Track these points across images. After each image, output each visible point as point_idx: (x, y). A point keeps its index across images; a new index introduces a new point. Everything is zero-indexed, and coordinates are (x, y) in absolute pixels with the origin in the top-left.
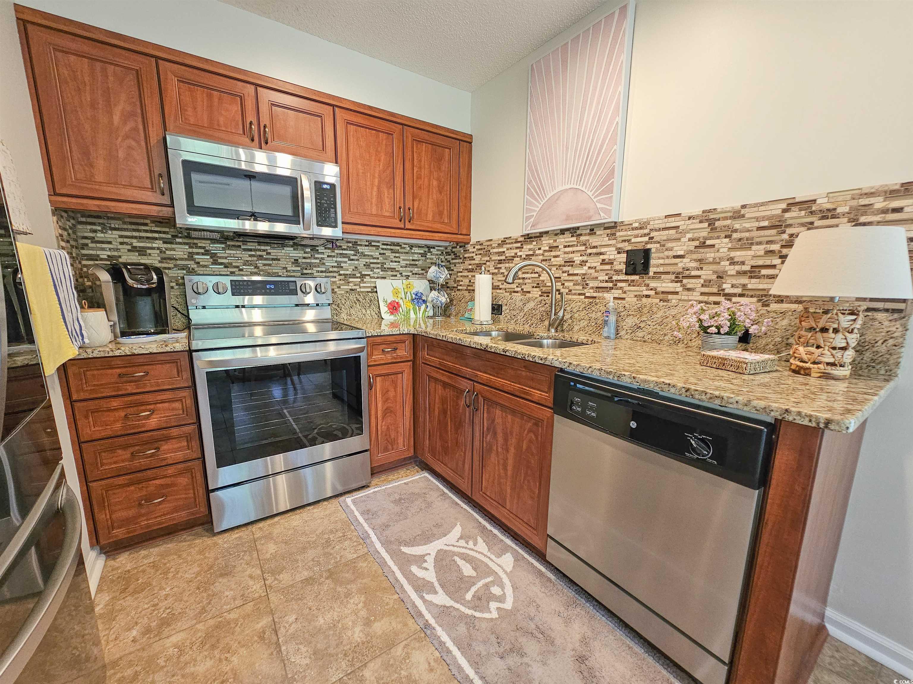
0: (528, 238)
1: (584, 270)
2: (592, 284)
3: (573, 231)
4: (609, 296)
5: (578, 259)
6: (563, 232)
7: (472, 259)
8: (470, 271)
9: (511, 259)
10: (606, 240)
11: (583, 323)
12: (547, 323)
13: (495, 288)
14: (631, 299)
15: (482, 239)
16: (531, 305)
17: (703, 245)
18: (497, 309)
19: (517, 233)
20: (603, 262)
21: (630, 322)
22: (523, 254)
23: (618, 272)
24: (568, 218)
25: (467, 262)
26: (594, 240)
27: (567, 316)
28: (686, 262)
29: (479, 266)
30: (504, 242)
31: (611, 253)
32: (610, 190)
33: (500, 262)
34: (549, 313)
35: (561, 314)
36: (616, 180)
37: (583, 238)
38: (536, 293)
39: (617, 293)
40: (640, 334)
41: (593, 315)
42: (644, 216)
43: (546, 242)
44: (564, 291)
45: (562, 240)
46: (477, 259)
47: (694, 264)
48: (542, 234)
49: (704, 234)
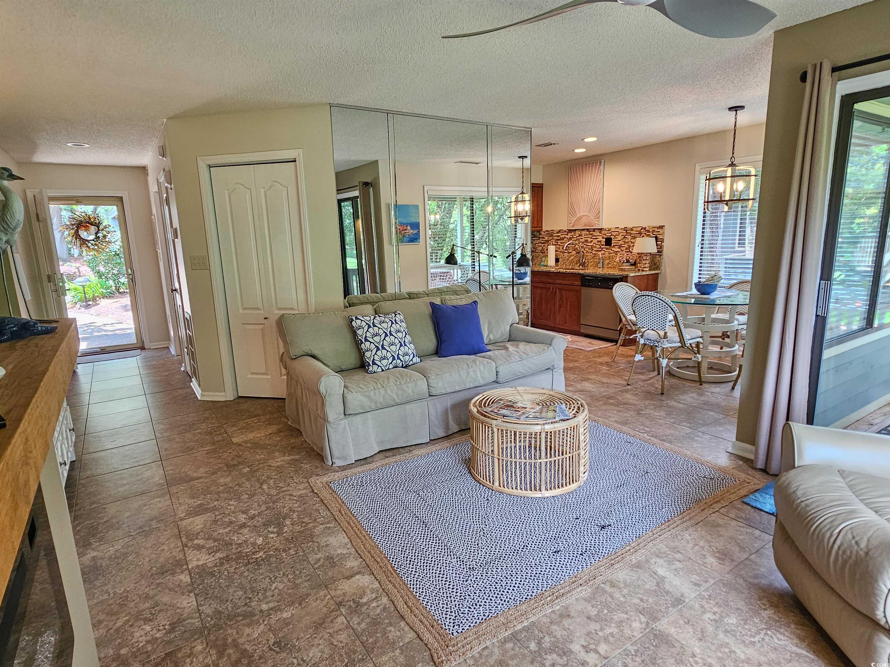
0: (570, 231)
1: (592, 244)
2: (595, 249)
3: (588, 230)
4: (600, 253)
5: (589, 240)
6: (584, 230)
7: (544, 238)
8: (542, 243)
9: (563, 239)
10: (598, 234)
11: (592, 263)
12: (578, 264)
13: (556, 251)
14: (607, 254)
15: (549, 229)
16: (572, 258)
17: (625, 238)
18: (557, 260)
19: (565, 228)
20: (598, 242)
21: (607, 262)
22: (568, 237)
23: (603, 245)
24: (585, 225)
25: (541, 239)
26: (595, 234)
27: (586, 261)
28: (620, 242)
29: (548, 241)
30: (559, 231)
31: (600, 238)
32: (599, 217)
33: (558, 240)
34: (579, 261)
35: (584, 260)
36: (601, 214)
37: (591, 233)
38: (574, 253)
39: (603, 252)
40: (610, 266)
41: (595, 260)
42: (610, 227)
43: (578, 233)
44: (585, 252)
45: (583, 233)
46: (546, 238)
47: (623, 243)
48: (575, 230)
49: (625, 234)
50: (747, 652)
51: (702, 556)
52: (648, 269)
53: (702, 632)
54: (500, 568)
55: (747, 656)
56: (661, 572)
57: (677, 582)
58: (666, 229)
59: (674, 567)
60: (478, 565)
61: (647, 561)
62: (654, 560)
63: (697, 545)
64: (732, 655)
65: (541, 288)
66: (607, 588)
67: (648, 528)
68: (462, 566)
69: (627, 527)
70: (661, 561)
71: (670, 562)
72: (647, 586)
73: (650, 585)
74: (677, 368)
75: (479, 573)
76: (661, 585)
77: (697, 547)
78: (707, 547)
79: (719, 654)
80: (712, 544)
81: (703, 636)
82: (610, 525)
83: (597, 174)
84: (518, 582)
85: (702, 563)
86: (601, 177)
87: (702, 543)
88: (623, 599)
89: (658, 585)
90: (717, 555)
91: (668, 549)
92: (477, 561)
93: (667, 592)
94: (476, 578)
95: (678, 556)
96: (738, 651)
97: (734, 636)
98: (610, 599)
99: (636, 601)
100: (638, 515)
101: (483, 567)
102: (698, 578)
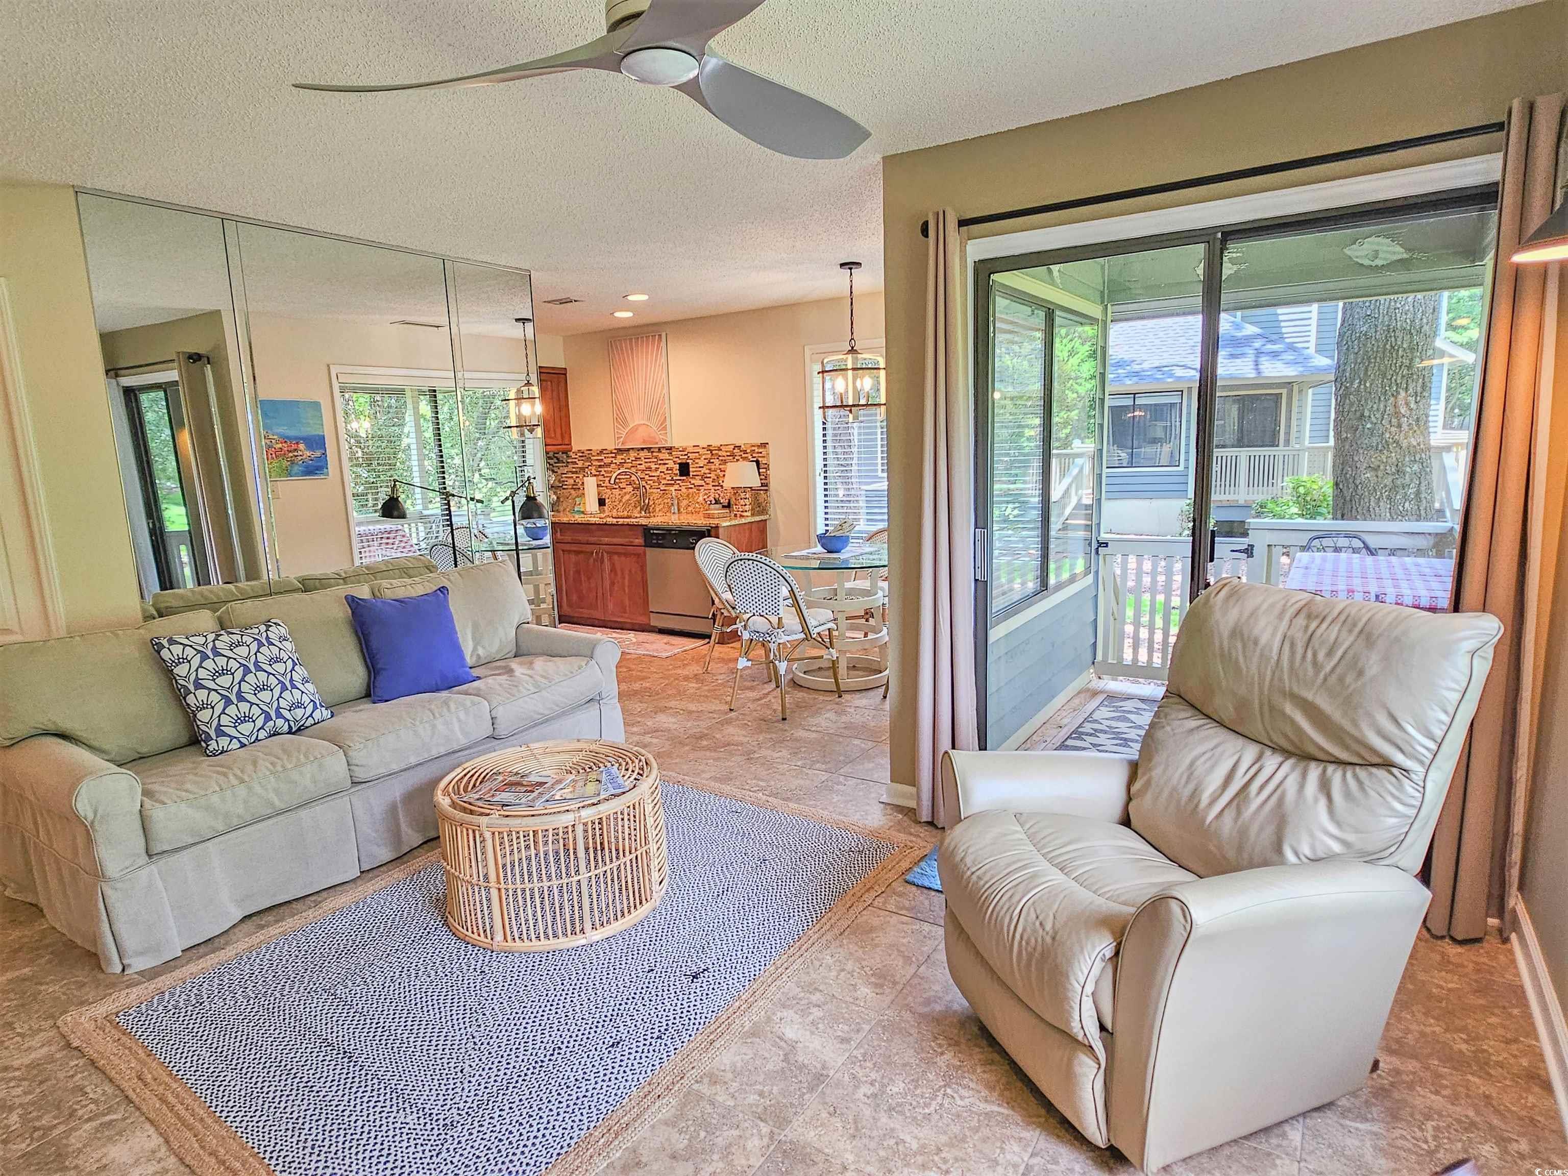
0: (620, 451)
1: (658, 473)
2: (663, 482)
3: (649, 449)
4: (672, 489)
5: (653, 466)
6: (643, 449)
7: (575, 463)
8: (573, 473)
9: (609, 465)
10: (667, 456)
11: (661, 506)
12: (639, 509)
13: (598, 486)
14: (684, 490)
15: (583, 448)
16: (627, 497)
17: (709, 462)
18: (602, 502)
19: (611, 447)
20: (667, 469)
21: (685, 503)
22: (618, 461)
23: (676, 475)
24: (644, 442)
25: (571, 466)
26: (661, 456)
27: (651, 503)
28: (704, 470)
29: (583, 469)
30: (601, 452)
31: (671, 464)
32: (665, 428)
33: (600, 466)
34: (639, 502)
35: (647, 501)
36: (668, 423)
37: (655, 454)
38: (630, 489)
39: (677, 487)
40: (690, 509)
41: (666, 501)
42: (684, 444)
43: (633, 454)
44: (648, 487)
45: (642, 454)
46: (580, 464)
47: (708, 471)
48: (628, 450)
49: (709, 456)
50: (921, 1135)
51: (851, 988)
52: (749, 514)
53: (855, 1122)
54: (507, 1108)
55: (922, 1142)
56: (790, 1033)
57: (815, 1043)
58: (770, 447)
59: (811, 1018)
60: (463, 1113)
61: (769, 1020)
62: (779, 1014)
63: (843, 970)
64: (901, 1148)
65: (577, 553)
66: (705, 1089)
67: (768, 958)
68: (428, 1127)
69: (734, 965)
70: (788, 1014)
71: (804, 1013)
72: (770, 1066)
73: (775, 1063)
74: (805, 673)
75: (465, 1130)
76: (791, 1056)
77: (843, 974)
78: (858, 970)
79: (882, 1153)
80: (864, 963)
81: (857, 1129)
82: (706, 970)
83: (656, 356)
84: (542, 1127)
85: (852, 1000)
86: (664, 360)
87: (849, 966)
88: (731, 1103)
89: (786, 1059)
90: (873, 979)
91: (800, 989)
92: (461, 1106)
93: (802, 1067)
94: (459, 1142)
95: (816, 997)
96: (908, 1138)
97: (902, 1113)
98: (709, 1109)
99: (753, 1098)
100: (751, 939)
101: (473, 1114)
102: (846, 1028)
